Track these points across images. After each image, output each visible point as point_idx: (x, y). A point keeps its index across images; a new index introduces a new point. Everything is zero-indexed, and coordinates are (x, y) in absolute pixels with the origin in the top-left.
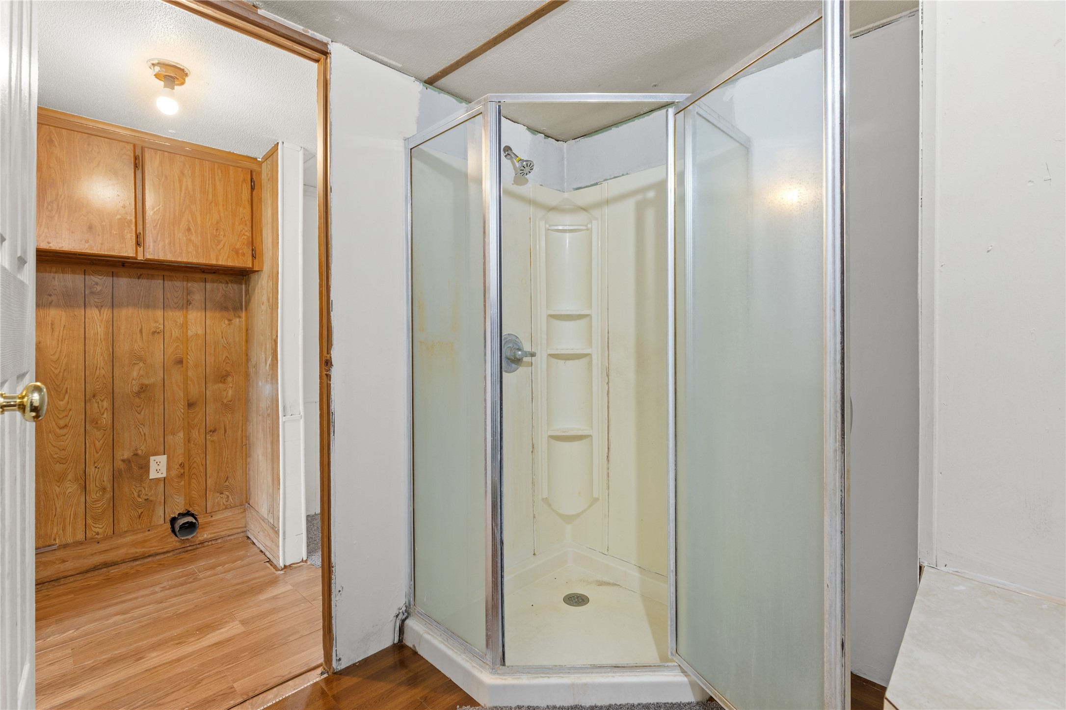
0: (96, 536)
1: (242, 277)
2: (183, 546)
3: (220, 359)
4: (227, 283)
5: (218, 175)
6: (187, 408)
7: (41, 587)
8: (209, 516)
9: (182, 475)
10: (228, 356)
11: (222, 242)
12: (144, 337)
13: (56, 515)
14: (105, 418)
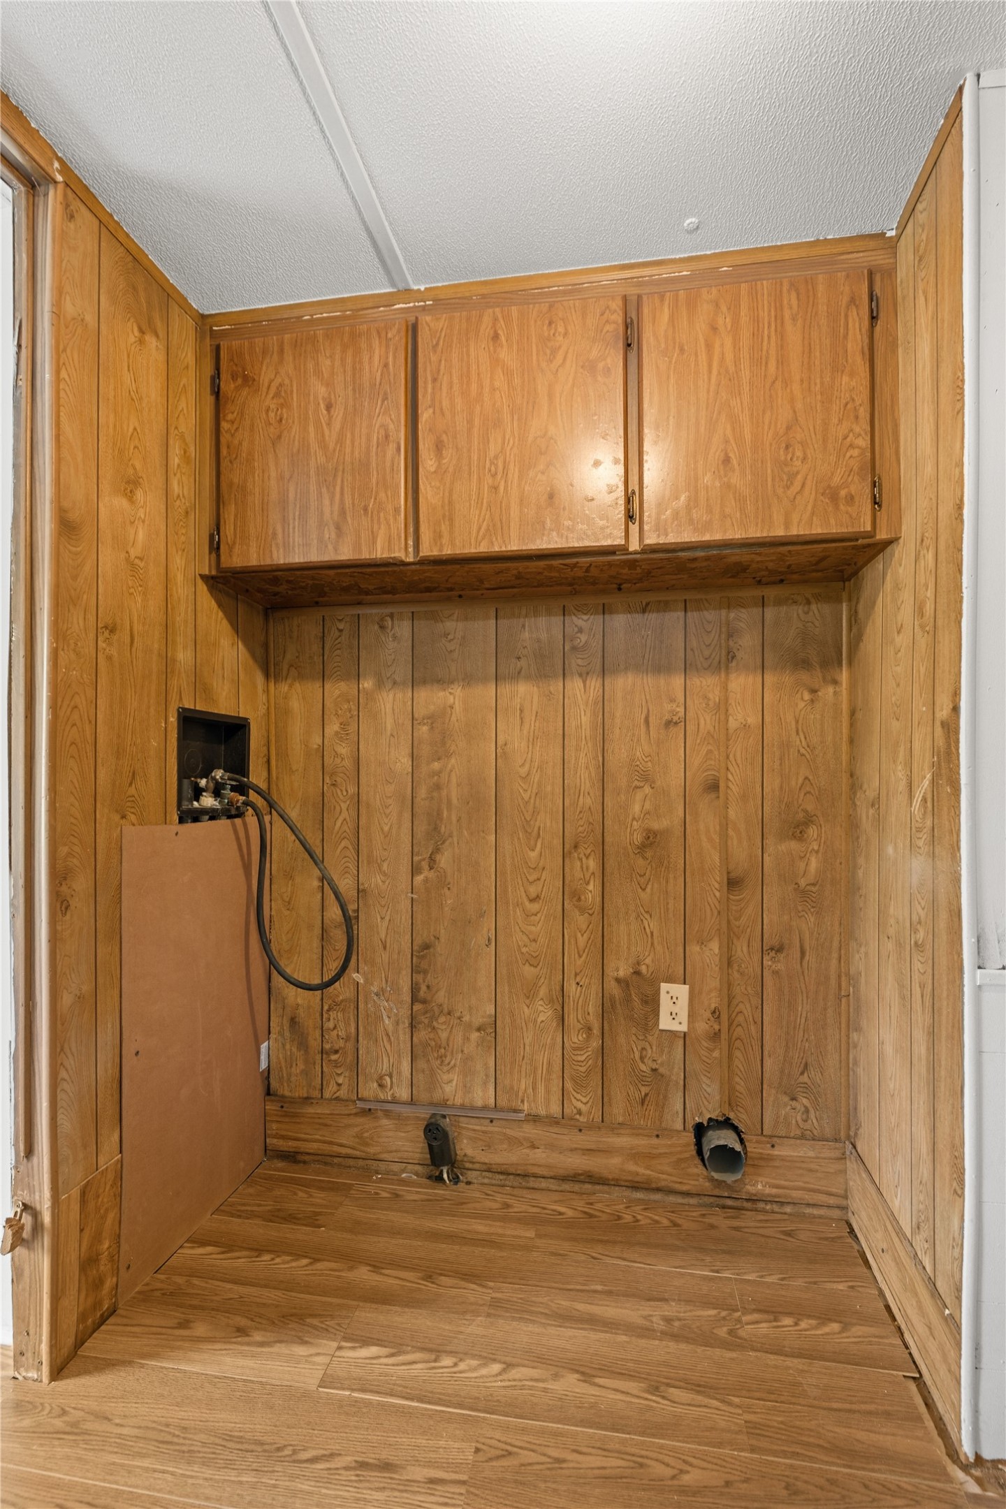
0: (578, 1117)
1: (841, 583)
2: (717, 1192)
3: (793, 783)
4: (809, 603)
5: (791, 308)
6: (726, 888)
7: (505, 1180)
8: (768, 1143)
9: (716, 1036)
10: (811, 777)
11: (799, 477)
12: (651, 733)
13: (524, 1056)
14: (591, 892)
